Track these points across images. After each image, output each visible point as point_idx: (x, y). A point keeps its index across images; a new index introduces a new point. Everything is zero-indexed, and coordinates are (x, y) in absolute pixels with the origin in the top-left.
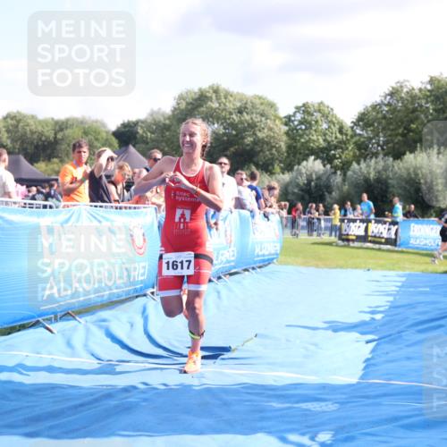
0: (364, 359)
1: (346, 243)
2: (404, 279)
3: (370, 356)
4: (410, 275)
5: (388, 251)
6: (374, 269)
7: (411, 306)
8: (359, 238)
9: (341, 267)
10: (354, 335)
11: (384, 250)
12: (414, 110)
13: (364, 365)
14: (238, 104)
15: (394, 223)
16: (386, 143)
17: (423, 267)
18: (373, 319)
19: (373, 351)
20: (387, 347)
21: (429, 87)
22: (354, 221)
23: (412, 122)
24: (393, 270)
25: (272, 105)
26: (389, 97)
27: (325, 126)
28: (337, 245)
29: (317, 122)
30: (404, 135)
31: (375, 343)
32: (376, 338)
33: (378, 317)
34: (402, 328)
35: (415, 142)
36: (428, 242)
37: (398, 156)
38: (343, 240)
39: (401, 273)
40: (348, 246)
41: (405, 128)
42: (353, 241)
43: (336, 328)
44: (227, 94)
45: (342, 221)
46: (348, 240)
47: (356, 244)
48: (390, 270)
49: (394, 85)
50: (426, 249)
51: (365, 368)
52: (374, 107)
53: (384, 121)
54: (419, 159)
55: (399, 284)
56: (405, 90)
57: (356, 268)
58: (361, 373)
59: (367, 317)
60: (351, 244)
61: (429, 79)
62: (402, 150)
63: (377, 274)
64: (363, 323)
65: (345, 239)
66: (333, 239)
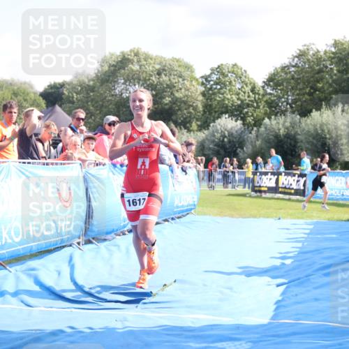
0: (275, 301)
1: (258, 194)
2: (312, 227)
3: (280, 298)
4: (317, 223)
5: (298, 201)
6: (284, 218)
7: (318, 251)
8: (271, 190)
9: (255, 217)
10: (266, 279)
11: (293, 201)
12: (320, 71)
13: (275, 306)
14: (158, 67)
15: (302, 175)
16: (295, 101)
17: (329, 216)
18: (283, 264)
19: (283, 293)
20: (296, 290)
21: (333, 50)
22: (266, 174)
23: (318, 82)
24: (302, 218)
25: (188, 67)
26: (296, 59)
27: (238, 86)
28: (250, 196)
29: (230, 82)
30: (310, 94)
31: (284, 286)
32: (286, 281)
33: (288, 262)
34: (309, 272)
35: (321, 100)
36: (333, 192)
37: (305, 113)
38: (256, 191)
39: (309, 221)
40: (261, 197)
41: (312, 88)
42: (265, 192)
43: (249, 272)
44: (147, 57)
45: (254, 174)
46: (260, 192)
47: (268, 195)
48: (298, 218)
49: (302, 48)
50: (332, 199)
51: (276, 309)
52: (283, 68)
53: (292, 81)
54: (325, 116)
55: (308, 231)
56: (311, 53)
57: (268, 217)
58: (272, 314)
59: (278, 263)
60: (264, 195)
61: (333, 42)
62: (309, 107)
63: (286, 222)
64: (275, 268)
65: (257, 190)
66: (247, 190)
